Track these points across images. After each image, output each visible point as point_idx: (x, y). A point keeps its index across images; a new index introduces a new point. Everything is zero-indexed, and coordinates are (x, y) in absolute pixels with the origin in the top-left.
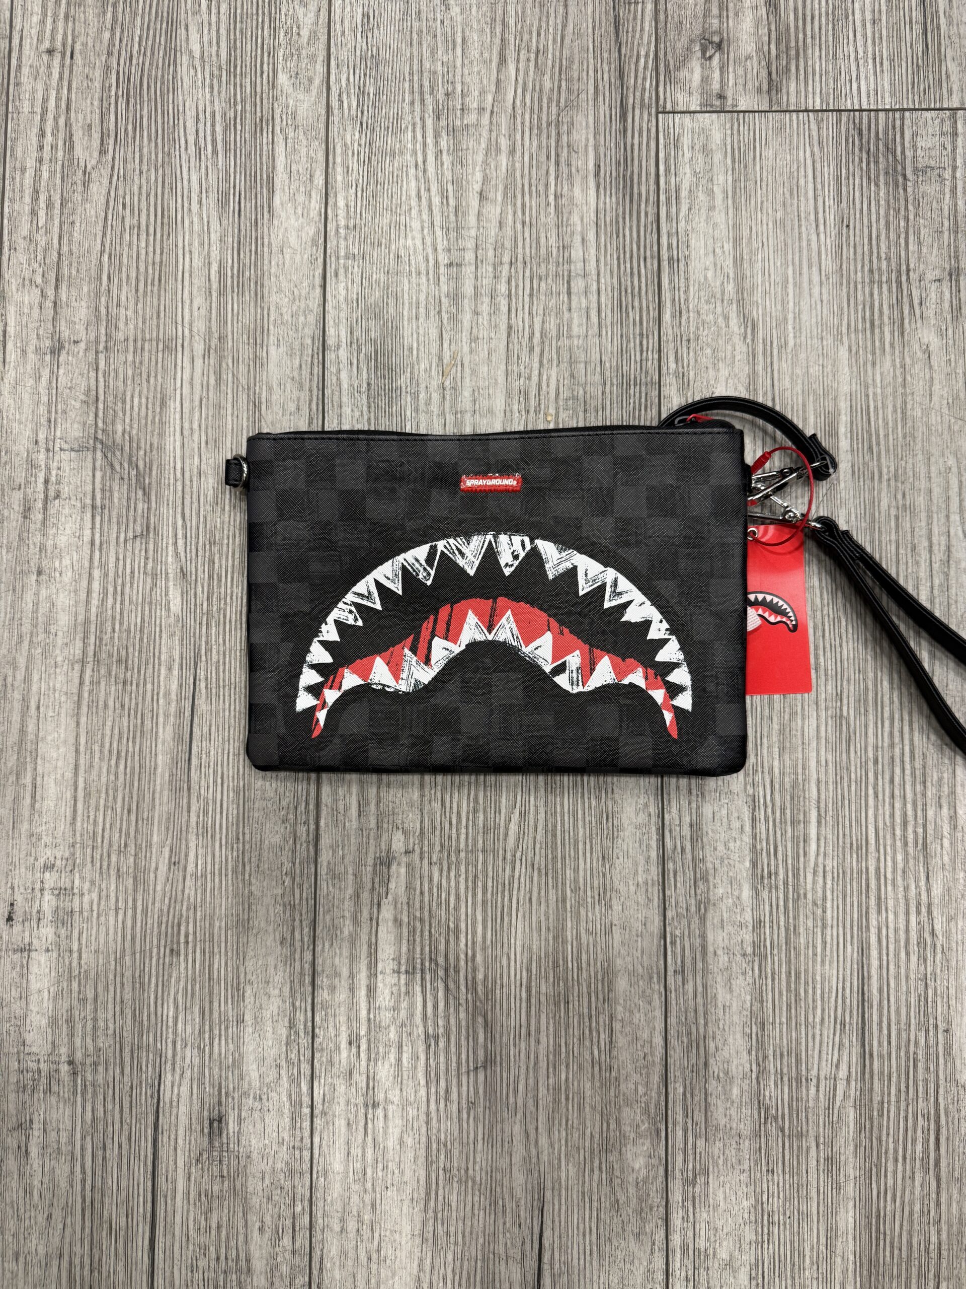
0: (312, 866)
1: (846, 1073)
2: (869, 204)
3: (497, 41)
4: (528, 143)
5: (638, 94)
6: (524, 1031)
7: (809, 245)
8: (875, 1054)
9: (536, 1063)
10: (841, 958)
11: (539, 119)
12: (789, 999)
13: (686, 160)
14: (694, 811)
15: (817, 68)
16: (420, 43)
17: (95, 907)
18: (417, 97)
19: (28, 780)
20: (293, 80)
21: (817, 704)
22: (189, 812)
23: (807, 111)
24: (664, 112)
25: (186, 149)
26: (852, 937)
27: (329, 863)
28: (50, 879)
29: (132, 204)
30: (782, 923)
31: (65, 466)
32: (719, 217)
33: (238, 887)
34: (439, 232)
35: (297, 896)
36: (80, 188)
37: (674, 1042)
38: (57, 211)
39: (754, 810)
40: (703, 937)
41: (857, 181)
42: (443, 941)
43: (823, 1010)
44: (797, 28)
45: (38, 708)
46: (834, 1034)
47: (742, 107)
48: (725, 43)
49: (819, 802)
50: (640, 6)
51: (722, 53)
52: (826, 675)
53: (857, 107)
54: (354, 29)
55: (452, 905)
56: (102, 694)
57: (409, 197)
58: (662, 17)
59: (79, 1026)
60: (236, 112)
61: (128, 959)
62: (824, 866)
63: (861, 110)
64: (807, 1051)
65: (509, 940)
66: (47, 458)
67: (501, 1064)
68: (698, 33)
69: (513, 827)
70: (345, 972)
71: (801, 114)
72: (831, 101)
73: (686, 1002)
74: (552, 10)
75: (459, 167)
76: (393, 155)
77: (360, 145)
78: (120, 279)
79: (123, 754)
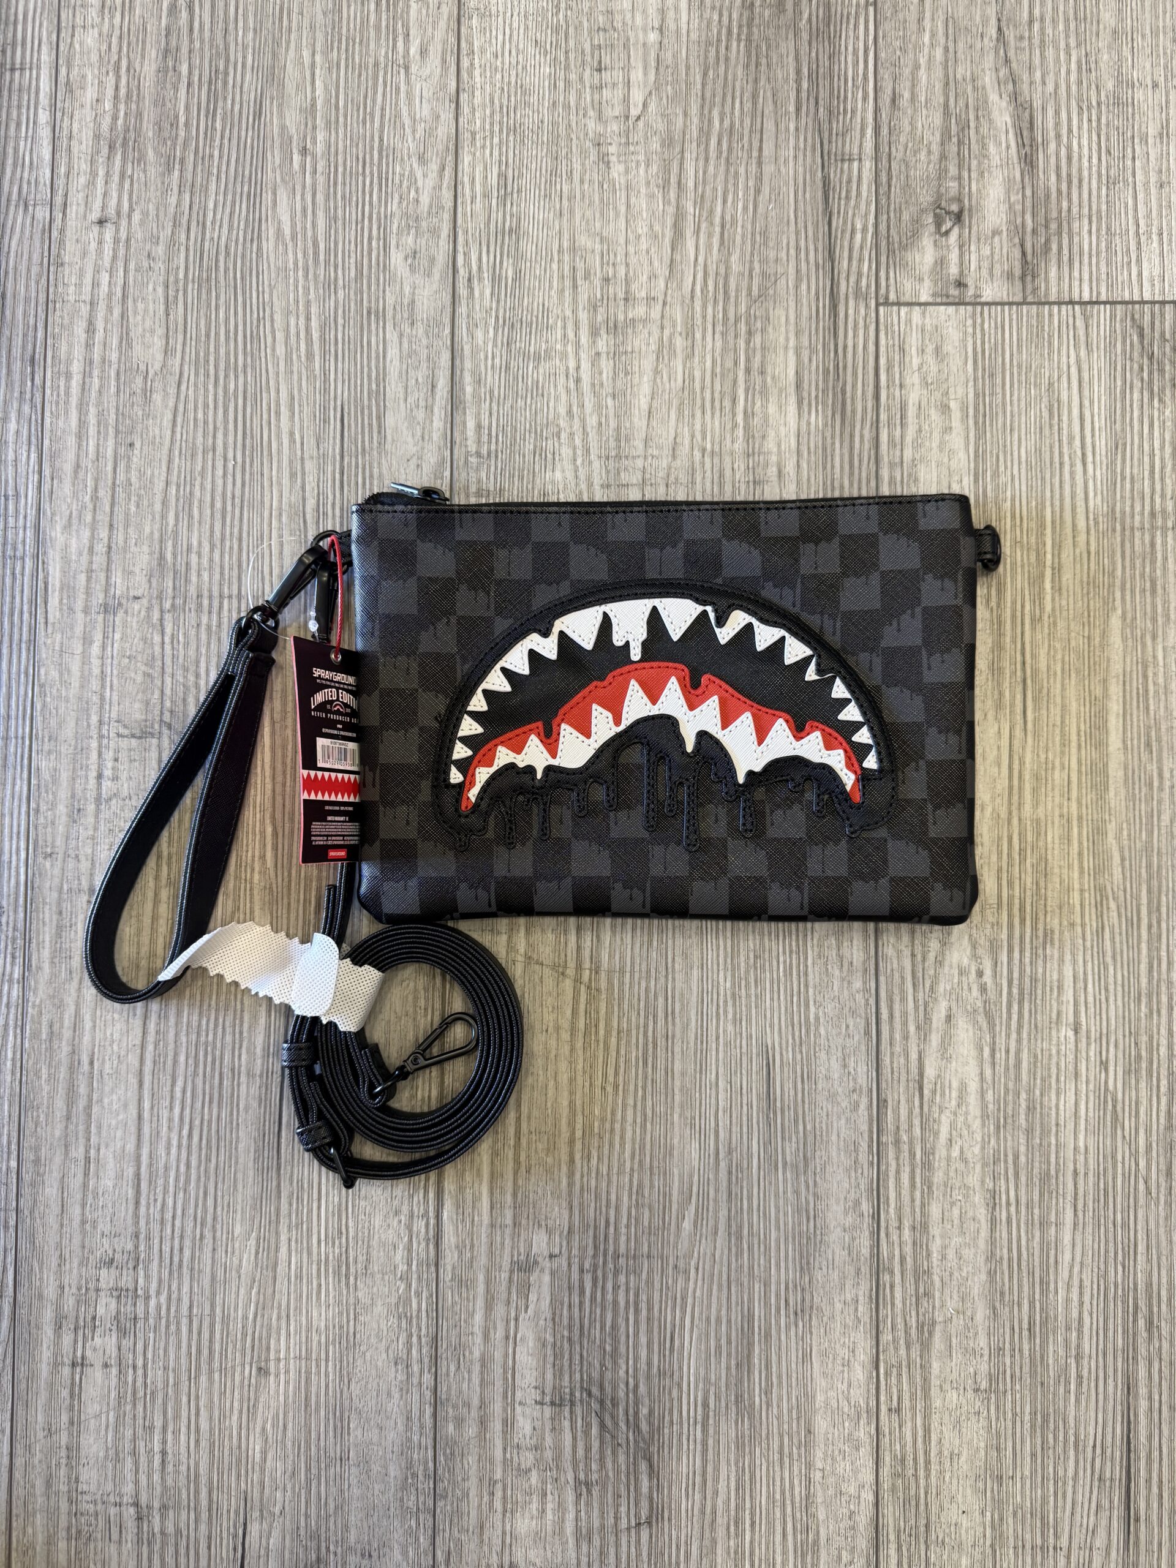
0: (433, 1269)
1: (1105, 1542)
2: (1151, 425)
3: (671, 210)
4: (711, 344)
5: (853, 279)
6: (698, 1479)
7: (1073, 478)
8: (1143, 1518)
9: (714, 1521)
10: (1101, 1397)
11: (725, 310)
12: (1033, 1446)
13: (915, 367)
14: (918, 1210)
15: (1086, 247)
16: (571, 212)
17: (163, 1312)
18: (568, 283)
19: (78, 1152)
20: (409, 261)
21: (1077, 1075)
22: (279, 1197)
23: (1072, 302)
24: (887, 303)
25: (274, 350)
26: (1116, 1371)
27: (454, 1268)
28: (107, 1277)
29: (206, 422)
30: (1026, 1352)
31: (123, 756)
32: (956, 440)
33: (341, 1294)
34: (596, 464)
35: (414, 1305)
36: (138, 399)
37: (886, 1496)
38: (111, 431)
39: (994, 1208)
40: (925, 1367)
41: (1136, 396)
42: (597, 1365)
43: (1077, 1462)
44: (1059, 192)
45: (92, 1063)
46: (1091, 1492)
47: (987, 295)
48: (966, 213)
49: (1076, 1199)
50: (856, 164)
51: (962, 228)
52: (1088, 1038)
53: (1136, 298)
54: (486, 195)
55: (608, 1324)
56: (171, 1046)
57: (557, 416)
58: (884, 179)
59: (143, 1459)
60: (336, 302)
61: (204, 1379)
62: (1081, 1281)
63: (1143, 302)
64: (1055, 1512)
65: (681, 1368)
66: (100, 746)
67: (670, 1520)
68: (929, 199)
69: (687, 1225)
70: (476, 1402)
71: (1064, 307)
72: (1103, 290)
73: (903, 1447)
74: (742, 170)
75: (622, 375)
76: (538, 358)
77: (495, 345)
78: (191, 517)
79: (197, 1122)
